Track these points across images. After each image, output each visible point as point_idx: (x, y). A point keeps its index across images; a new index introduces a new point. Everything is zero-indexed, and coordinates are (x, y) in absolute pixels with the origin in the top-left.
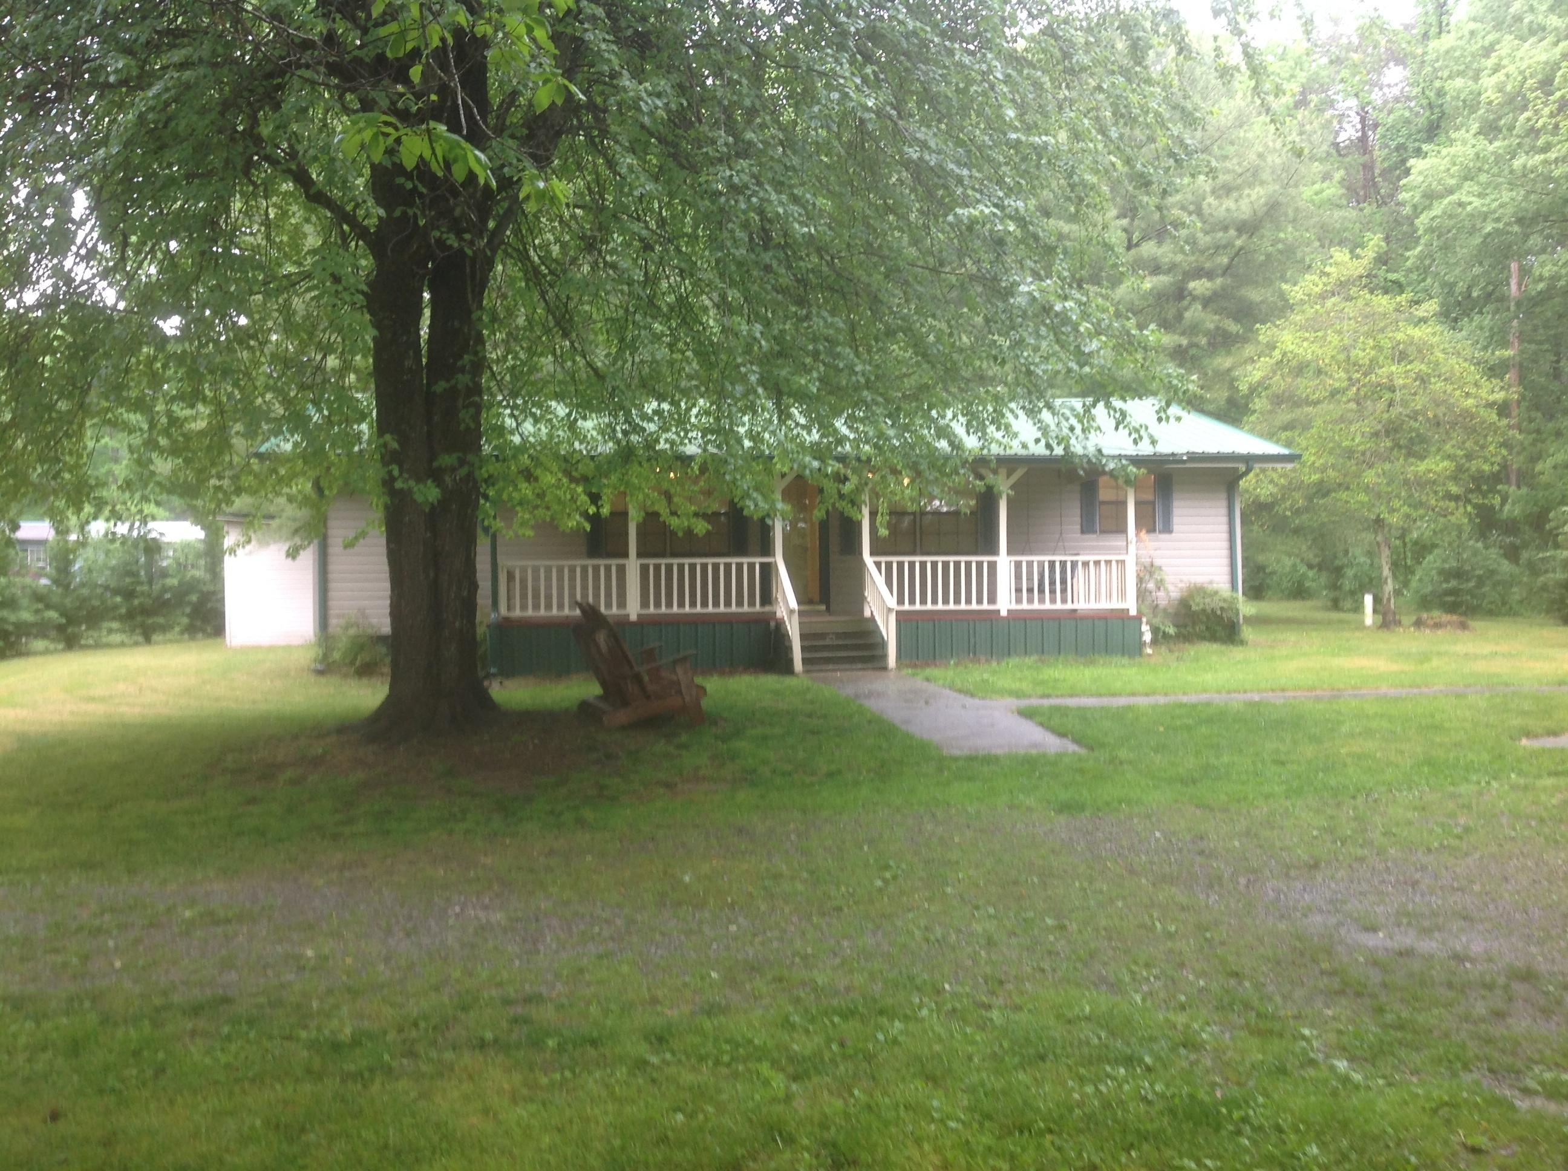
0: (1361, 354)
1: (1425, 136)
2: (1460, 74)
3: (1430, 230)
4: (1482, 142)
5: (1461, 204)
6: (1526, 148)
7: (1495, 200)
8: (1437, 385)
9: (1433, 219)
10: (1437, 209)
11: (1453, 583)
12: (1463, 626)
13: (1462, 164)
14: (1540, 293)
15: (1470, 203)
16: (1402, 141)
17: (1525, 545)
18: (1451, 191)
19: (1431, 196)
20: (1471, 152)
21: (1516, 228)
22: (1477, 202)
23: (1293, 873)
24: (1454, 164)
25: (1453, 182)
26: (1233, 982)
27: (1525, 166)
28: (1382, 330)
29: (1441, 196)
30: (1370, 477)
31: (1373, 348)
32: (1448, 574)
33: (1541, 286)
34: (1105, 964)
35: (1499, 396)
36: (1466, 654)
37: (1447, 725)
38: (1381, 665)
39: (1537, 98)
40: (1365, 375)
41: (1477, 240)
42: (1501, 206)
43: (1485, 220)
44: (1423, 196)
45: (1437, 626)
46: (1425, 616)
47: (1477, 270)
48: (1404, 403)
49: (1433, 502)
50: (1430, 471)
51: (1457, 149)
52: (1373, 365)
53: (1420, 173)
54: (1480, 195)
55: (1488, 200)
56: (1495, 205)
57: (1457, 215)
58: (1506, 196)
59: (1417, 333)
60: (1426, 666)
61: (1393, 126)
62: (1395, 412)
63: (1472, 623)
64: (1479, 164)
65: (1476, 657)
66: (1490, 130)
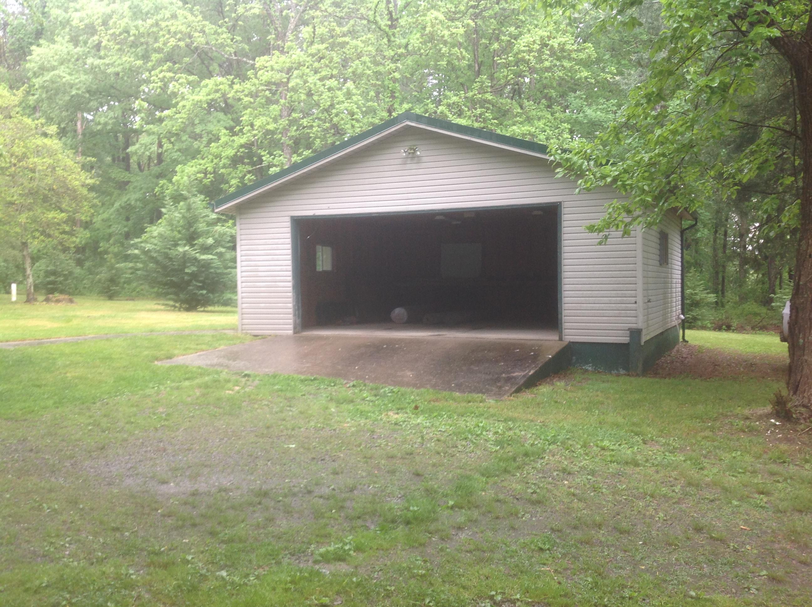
0: (17, 150)
1: (34, 36)
2: (58, 7)
3: (42, 87)
4: (71, 46)
5: (60, 77)
6: (92, 54)
7: (77, 78)
8: (59, 172)
9: (44, 81)
10: (48, 76)
11: (52, 278)
12: (71, 301)
13: (60, 55)
14: (99, 130)
15: (64, 77)
16: (22, 36)
17: (87, 259)
18: (54, 68)
19: (43, 69)
20: (65, 51)
21: (87, 95)
22: (68, 77)
23: (94, 454)
24: (56, 55)
25: (56, 64)
26: (118, 535)
27: (93, 64)
28: (27, 138)
29: (48, 70)
30: (23, 218)
31: (23, 147)
32: (48, 273)
33: (99, 127)
34: (28, 542)
35: (90, 181)
36: (88, 317)
37: (113, 356)
38: (49, 325)
39: (101, 30)
40: (19, 161)
41: (67, 98)
42: (80, 82)
43: (71, 88)
44: (39, 68)
45: (58, 301)
46: (51, 296)
47: (64, 114)
48: (41, 180)
49: (57, 234)
50: (55, 218)
51: (56, 46)
52: (24, 157)
53: (38, 55)
54: (70, 74)
55: (73, 78)
56: (77, 81)
57: (57, 82)
58: (83, 77)
59: (47, 141)
60: (71, 323)
61: (16, 27)
62: (35, 184)
63: (76, 299)
64: (69, 58)
65: (95, 318)
66: (75, 41)
